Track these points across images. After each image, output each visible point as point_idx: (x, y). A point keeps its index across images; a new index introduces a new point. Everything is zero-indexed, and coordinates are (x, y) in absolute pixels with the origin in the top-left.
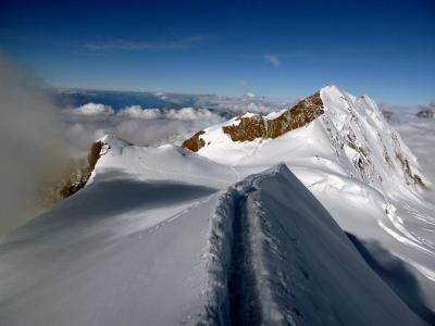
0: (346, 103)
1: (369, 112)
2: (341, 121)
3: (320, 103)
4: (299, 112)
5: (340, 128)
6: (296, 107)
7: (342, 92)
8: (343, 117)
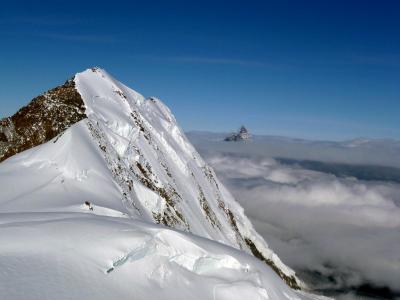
0: (126, 103)
1: (166, 125)
2: (121, 136)
3: (76, 100)
4: (33, 120)
5: (121, 149)
6: (25, 110)
7: (118, 85)
8: (124, 129)
